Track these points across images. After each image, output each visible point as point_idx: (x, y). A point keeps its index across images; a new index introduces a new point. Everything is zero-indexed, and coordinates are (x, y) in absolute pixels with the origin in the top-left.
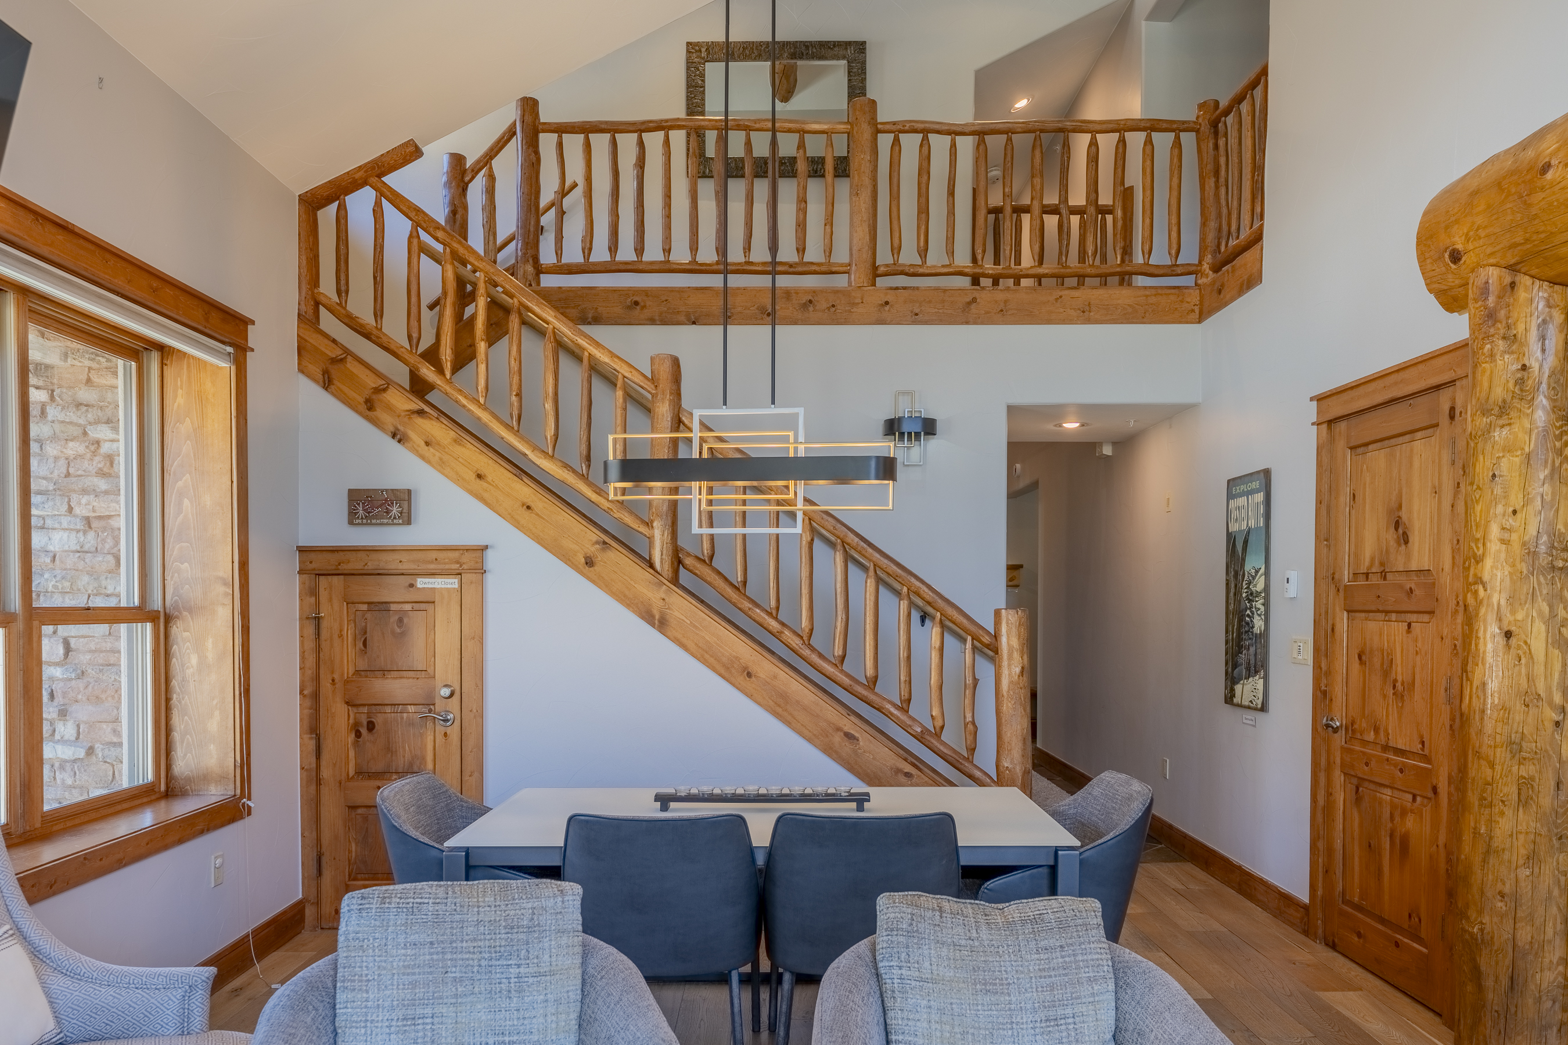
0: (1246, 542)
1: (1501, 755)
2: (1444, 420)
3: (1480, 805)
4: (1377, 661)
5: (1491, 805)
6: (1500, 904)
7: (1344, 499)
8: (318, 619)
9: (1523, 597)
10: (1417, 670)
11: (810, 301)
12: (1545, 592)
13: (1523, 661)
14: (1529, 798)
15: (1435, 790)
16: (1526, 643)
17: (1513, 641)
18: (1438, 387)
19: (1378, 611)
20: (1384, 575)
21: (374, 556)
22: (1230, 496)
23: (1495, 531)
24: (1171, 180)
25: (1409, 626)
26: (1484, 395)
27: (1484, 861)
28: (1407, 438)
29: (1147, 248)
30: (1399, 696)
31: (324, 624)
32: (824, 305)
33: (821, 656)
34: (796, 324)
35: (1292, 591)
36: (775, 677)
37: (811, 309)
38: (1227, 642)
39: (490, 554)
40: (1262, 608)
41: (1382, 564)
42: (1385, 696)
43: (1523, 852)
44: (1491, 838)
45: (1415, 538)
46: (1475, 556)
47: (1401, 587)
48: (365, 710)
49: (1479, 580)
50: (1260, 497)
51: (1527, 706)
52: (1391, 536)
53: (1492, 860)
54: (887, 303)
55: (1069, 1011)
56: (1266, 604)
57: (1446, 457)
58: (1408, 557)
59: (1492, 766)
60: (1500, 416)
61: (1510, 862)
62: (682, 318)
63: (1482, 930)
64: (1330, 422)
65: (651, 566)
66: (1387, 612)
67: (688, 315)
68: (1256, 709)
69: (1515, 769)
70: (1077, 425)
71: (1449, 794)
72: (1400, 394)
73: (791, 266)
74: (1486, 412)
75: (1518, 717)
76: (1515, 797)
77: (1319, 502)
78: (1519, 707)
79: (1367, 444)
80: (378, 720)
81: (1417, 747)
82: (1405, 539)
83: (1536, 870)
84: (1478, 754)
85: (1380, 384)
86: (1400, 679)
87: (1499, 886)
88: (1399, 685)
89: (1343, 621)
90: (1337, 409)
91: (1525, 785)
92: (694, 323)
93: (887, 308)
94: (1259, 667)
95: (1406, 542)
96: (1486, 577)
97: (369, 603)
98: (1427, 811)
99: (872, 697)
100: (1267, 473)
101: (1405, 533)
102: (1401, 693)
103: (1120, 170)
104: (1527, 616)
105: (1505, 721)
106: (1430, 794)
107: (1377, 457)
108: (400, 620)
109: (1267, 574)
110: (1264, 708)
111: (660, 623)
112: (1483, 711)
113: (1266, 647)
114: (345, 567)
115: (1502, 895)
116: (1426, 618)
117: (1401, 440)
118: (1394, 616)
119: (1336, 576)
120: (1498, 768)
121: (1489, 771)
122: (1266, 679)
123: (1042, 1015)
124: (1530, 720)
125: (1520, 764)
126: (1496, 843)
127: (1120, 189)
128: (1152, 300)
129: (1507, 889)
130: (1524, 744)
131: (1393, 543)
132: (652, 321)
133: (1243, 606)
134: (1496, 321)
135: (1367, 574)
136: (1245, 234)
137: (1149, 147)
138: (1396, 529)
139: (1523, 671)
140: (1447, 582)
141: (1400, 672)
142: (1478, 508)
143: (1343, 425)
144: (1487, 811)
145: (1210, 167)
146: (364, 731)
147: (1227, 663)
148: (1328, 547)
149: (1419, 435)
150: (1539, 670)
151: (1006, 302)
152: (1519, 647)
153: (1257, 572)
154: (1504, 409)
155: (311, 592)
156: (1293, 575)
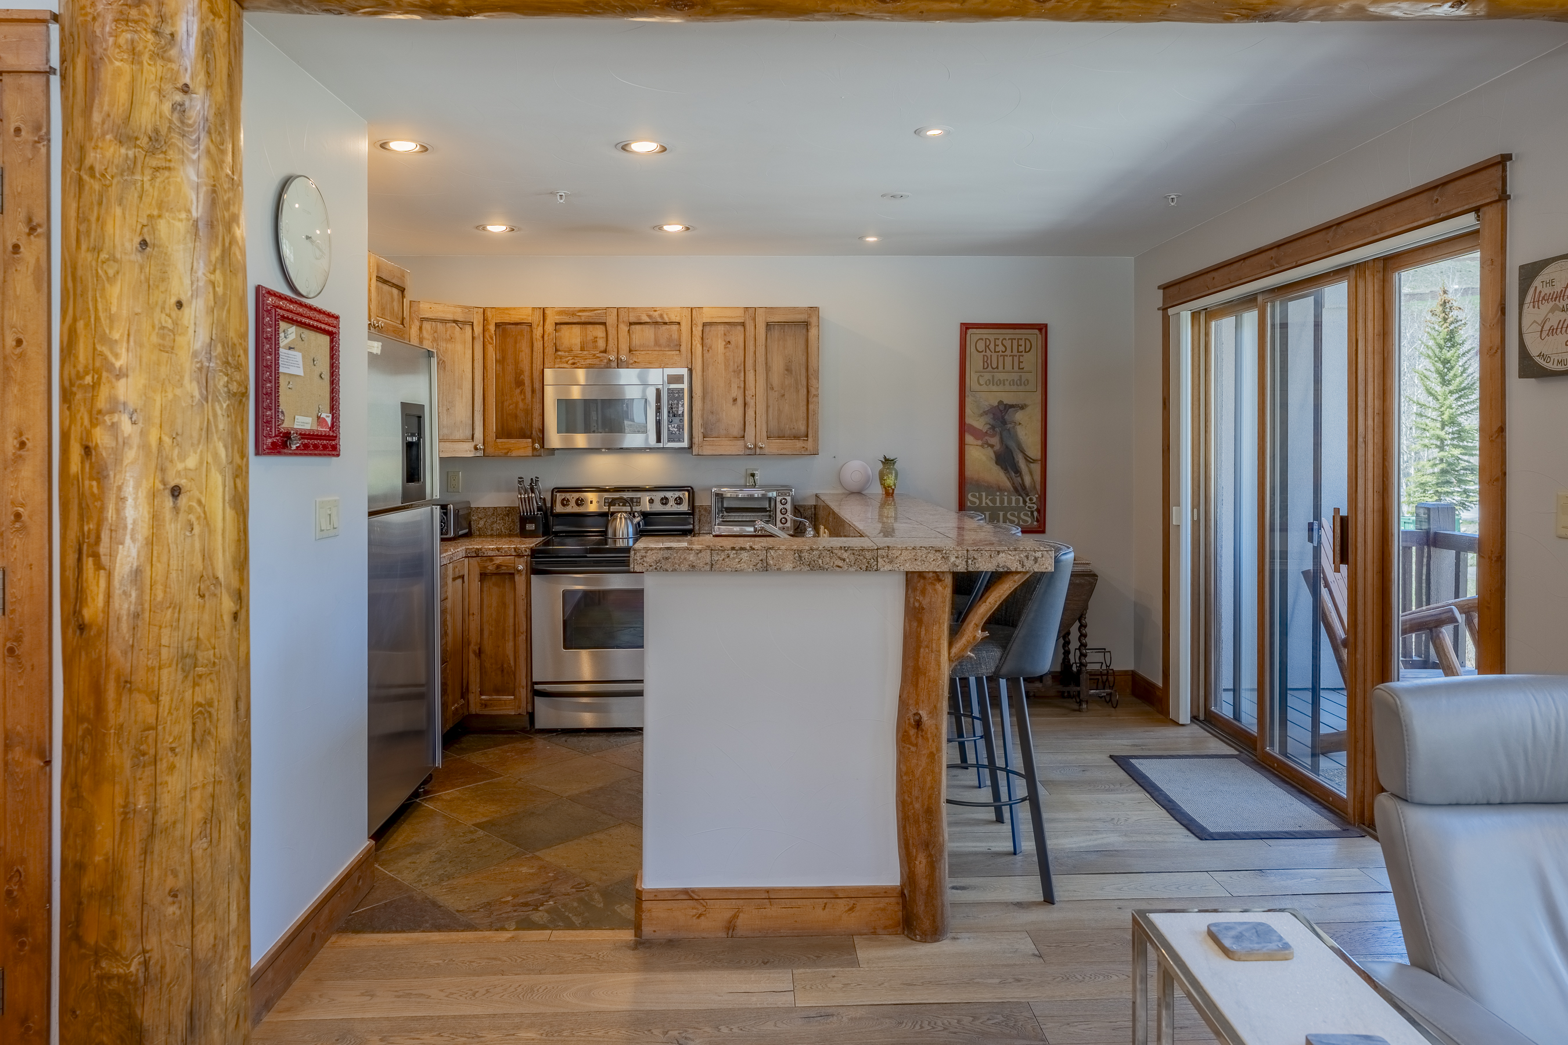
3: (135, 766)
5: (155, 760)
6: (171, 909)
9: (195, 434)
13: (197, 530)
14: (207, 732)
16: (199, 502)
17: (182, 501)
23: (149, 330)
27: (146, 851)
43: (199, 815)
44: (155, 812)
49: (121, 407)
51: (202, 596)
53: (159, 845)
59: (156, 699)
60: (152, 152)
61: (183, 838)
63: (146, 964)
69: (188, 695)
74: (125, 140)
75: (191, 616)
76: (189, 737)
78: (193, 599)
83: (215, 835)
84: (126, 684)
96: (134, 403)
104: (201, 463)
120: (165, 699)
121: (149, 708)
124: (206, 617)
125: (195, 684)
130: (200, 655)
139: (197, 546)
144: (149, 771)
152: (190, 510)
154: (157, 142)
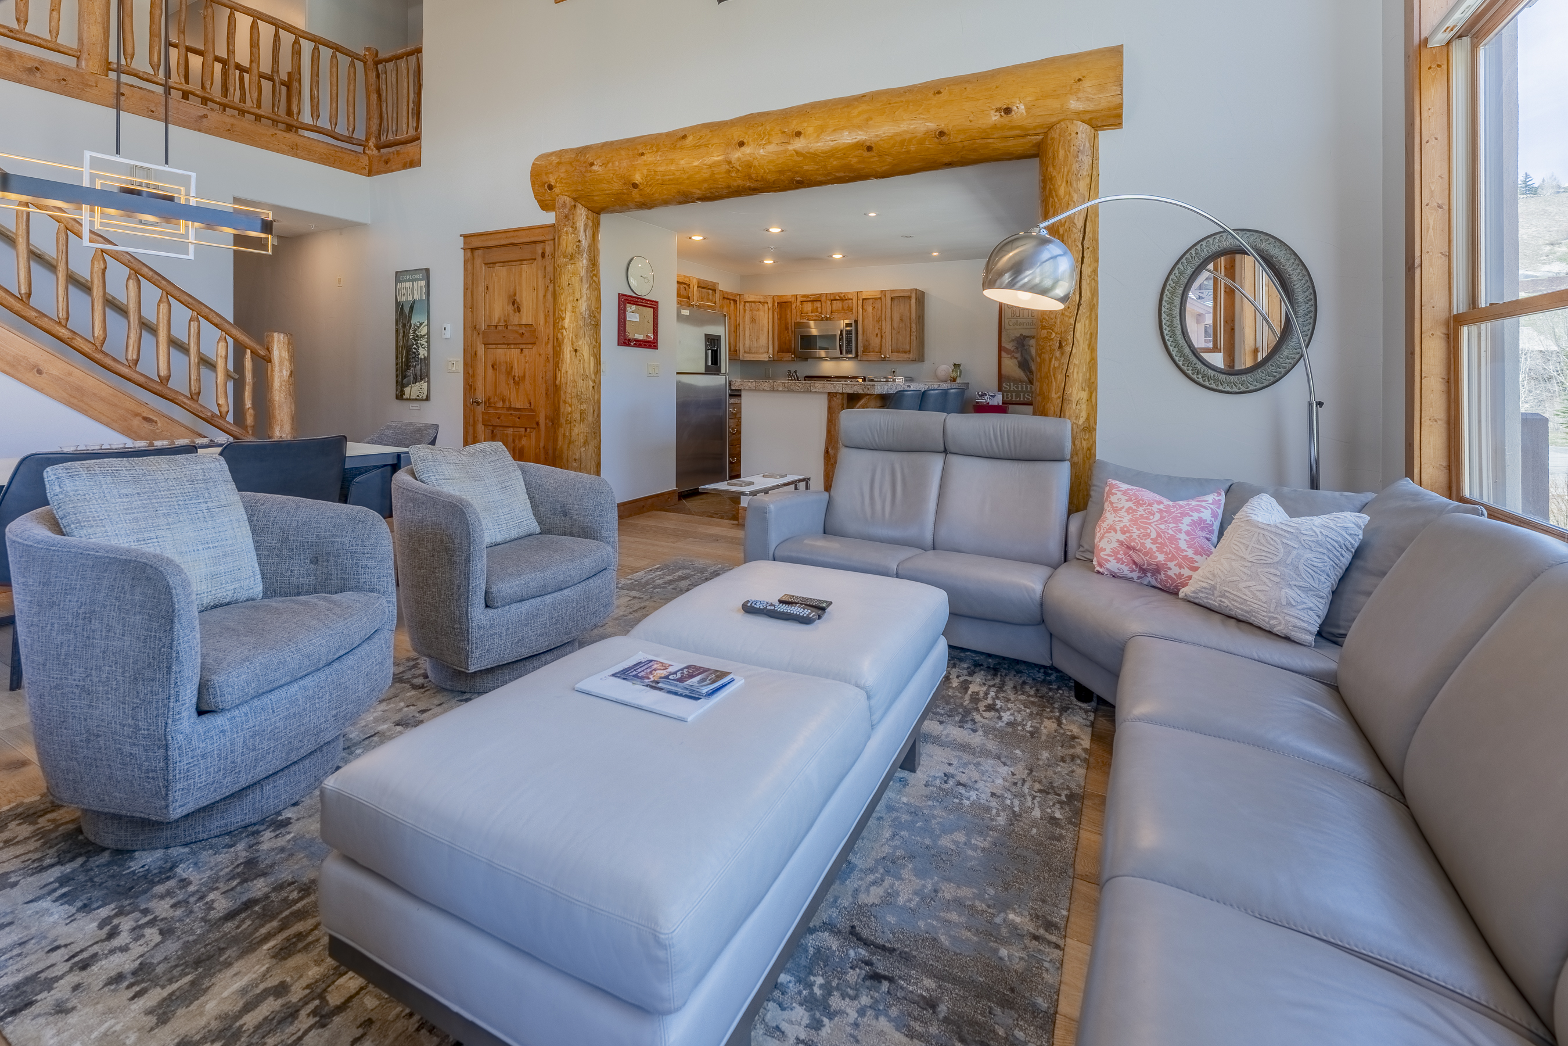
0: (412, 307)
1: (575, 401)
2: (539, 257)
3: (566, 423)
4: (503, 367)
5: (570, 423)
7: (482, 288)
10: (527, 370)
11: (37, 69)
12: (588, 334)
15: (538, 424)
17: (578, 353)
18: (535, 242)
19: (503, 344)
20: (506, 327)
22: (400, 281)
23: (570, 307)
24: (349, 85)
25: (522, 350)
26: (564, 249)
28: (518, 263)
29: (334, 121)
30: (517, 383)
34: (20, 82)
35: (448, 334)
37: (38, 74)
38: (398, 363)
40: (426, 344)
41: (505, 321)
42: (508, 384)
45: (524, 310)
46: (561, 317)
47: (517, 332)
49: (563, 328)
50: (423, 283)
51: (583, 380)
52: (510, 308)
54: (123, 94)
56: (428, 342)
57: (540, 274)
58: (520, 318)
59: (571, 406)
60: (571, 259)
64: (473, 249)
66: (508, 344)
68: (422, 400)
71: (546, 424)
72: (515, 242)
73: (11, 31)
74: (565, 257)
77: (466, 289)
78: (580, 381)
79: (495, 264)
81: (527, 406)
82: (519, 310)
86: (517, 375)
87: (574, 456)
88: (517, 379)
89: (481, 350)
90: (475, 242)
91: (583, 413)
94: (424, 375)
95: (519, 311)
96: (566, 326)
98: (534, 434)
100: (427, 270)
101: (518, 307)
102: (517, 382)
103: (316, 67)
104: (582, 343)
105: (576, 387)
106: (535, 426)
107: (502, 271)
109: (428, 325)
110: (428, 399)
112: (566, 383)
113: (428, 365)
115: (575, 460)
116: (530, 346)
117: (515, 263)
118: (512, 346)
119: (477, 327)
120: (573, 406)
121: (569, 408)
122: (429, 382)
126: (573, 438)
128: (339, 155)
129: (577, 457)
131: (511, 312)
133: (410, 341)
134: (569, 219)
135: (496, 326)
136: (404, 135)
137: (334, 59)
138: (513, 305)
139: (581, 366)
140: (544, 331)
141: (517, 372)
142: (562, 297)
143: (480, 252)
145: (374, 87)
147: (397, 376)
148: (472, 312)
149: (525, 262)
150: (587, 365)
151: (232, 125)
153: (421, 324)
156: (448, 326)
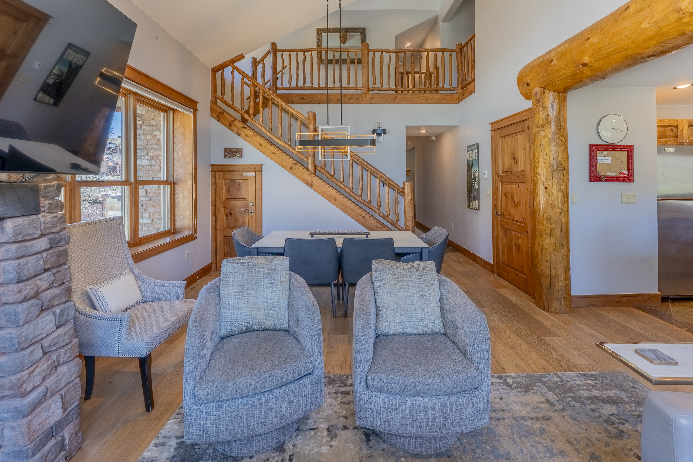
0: (472, 163)
1: (545, 222)
2: (526, 129)
3: (540, 236)
4: (510, 196)
5: (543, 236)
6: (546, 264)
7: (499, 151)
8: (216, 184)
9: (550, 178)
10: (521, 198)
11: (351, 97)
12: (556, 176)
13: (550, 196)
14: (553, 234)
15: (527, 232)
16: (551, 190)
17: (547, 190)
18: (524, 120)
19: (510, 182)
20: (511, 172)
21: (231, 167)
22: (468, 151)
23: (541, 160)
24: (449, 65)
25: (518, 186)
26: (537, 122)
27: (542, 252)
28: (516, 134)
29: (443, 83)
30: (516, 206)
31: (218, 186)
32: (355, 99)
33: (355, 194)
34: (347, 103)
35: (486, 176)
36: (343, 200)
37: (351, 99)
38: (468, 191)
39: (263, 166)
40: (477, 181)
41: (510, 169)
42: (512, 206)
43: (552, 249)
44: (543, 245)
45: (519, 162)
46: (536, 166)
47: (516, 175)
48: (229, 209)
49: (537, 173)
50: (476, 151)
51: (552, 208)
52: (512, 161)
53: (544, 251)
54: (372, 98)
55: (427, 293)
56: (479, 180)
57: (527, 140)
58: (517, 167)
59: (543, 225)
60: (542, 128)
61: (549, 252)
62: (316, 102)
63: (541, 271)
64: (495, 130)
65: (308, 169)
66: (512, 182)
67: (318, 101)
68: (476, 210)
69: (549, 226)
70: (425, 131)
71: (531, 233)
72: (514, 122)
73: (346, 88)
74: (538, 127)
75: (550, 211)
76: (549, 233)
77: (492, 152)
78: (550, 208)
79: (505, 136)
80: (233, 212)
81: (522, 220)
82: (516, 162)
83: (556, 254)
84: (539, 222)
85: (508, 119)
86: (516, 201)
88: (516, 202)
89: (500, 185)
90: (496, 126)
91: (552, 230)
92: (319, 103)
93: (372, 99)
94: (477, 198)
95: (517, 163)
96: (539, 172)
97: (230, 180)
98: (525, 238)
99: (370, 206)
100: (478, 144)
101: (516, 161)
102: (517, 205)
103: (435, 62)
104: (551, 183)
105: (546, 212)
106: (526, 233)
107: (508, 140)
108: (239, 185)
109: (478, 172)
110: (478, 210)
111: (311, 186)
112: (540, 210)
113: (479, 192)
114: (223, 170)
115: (547, 261)
116: (523, 184)
117: (514, 135)
118: (514, 183)
119: (498, 173)
120: (544, 225)
121: (542, 226)
122: (479, 201)
123: (419, 294)
124: (553, 212)
125: (550, 224)
126: (545, 247)
127: (435, 67)
128: (445, 97)
130: (551, 219)
131: (513, 163)
132: (308, 103)
133: (472, 181)
134: (540, 102)
135: (506, 172)
136: (470, 79)
137: (443, 56)
138: (514, 159)
139: (551, 198)
140: (529, 174)
141: (516, 199)
142: (536, 153)
143: (498, 131)
144: (542, 238)
145: (460, 61)
146: (229, 215)
147: (468, 197)
148: (495, 164)
149: (519, 133)
150: (555, 198)
151: (405, 98)
152: (549, 192)
153: (476, 171)
154: (543, 126)
155: (214, 177)
156: (486, 172)
